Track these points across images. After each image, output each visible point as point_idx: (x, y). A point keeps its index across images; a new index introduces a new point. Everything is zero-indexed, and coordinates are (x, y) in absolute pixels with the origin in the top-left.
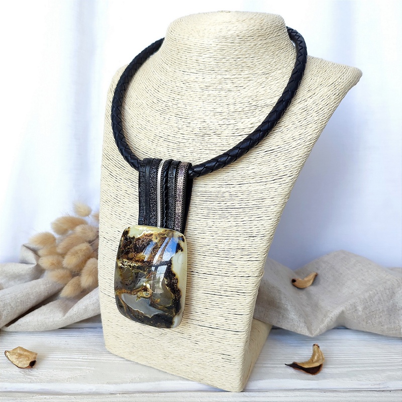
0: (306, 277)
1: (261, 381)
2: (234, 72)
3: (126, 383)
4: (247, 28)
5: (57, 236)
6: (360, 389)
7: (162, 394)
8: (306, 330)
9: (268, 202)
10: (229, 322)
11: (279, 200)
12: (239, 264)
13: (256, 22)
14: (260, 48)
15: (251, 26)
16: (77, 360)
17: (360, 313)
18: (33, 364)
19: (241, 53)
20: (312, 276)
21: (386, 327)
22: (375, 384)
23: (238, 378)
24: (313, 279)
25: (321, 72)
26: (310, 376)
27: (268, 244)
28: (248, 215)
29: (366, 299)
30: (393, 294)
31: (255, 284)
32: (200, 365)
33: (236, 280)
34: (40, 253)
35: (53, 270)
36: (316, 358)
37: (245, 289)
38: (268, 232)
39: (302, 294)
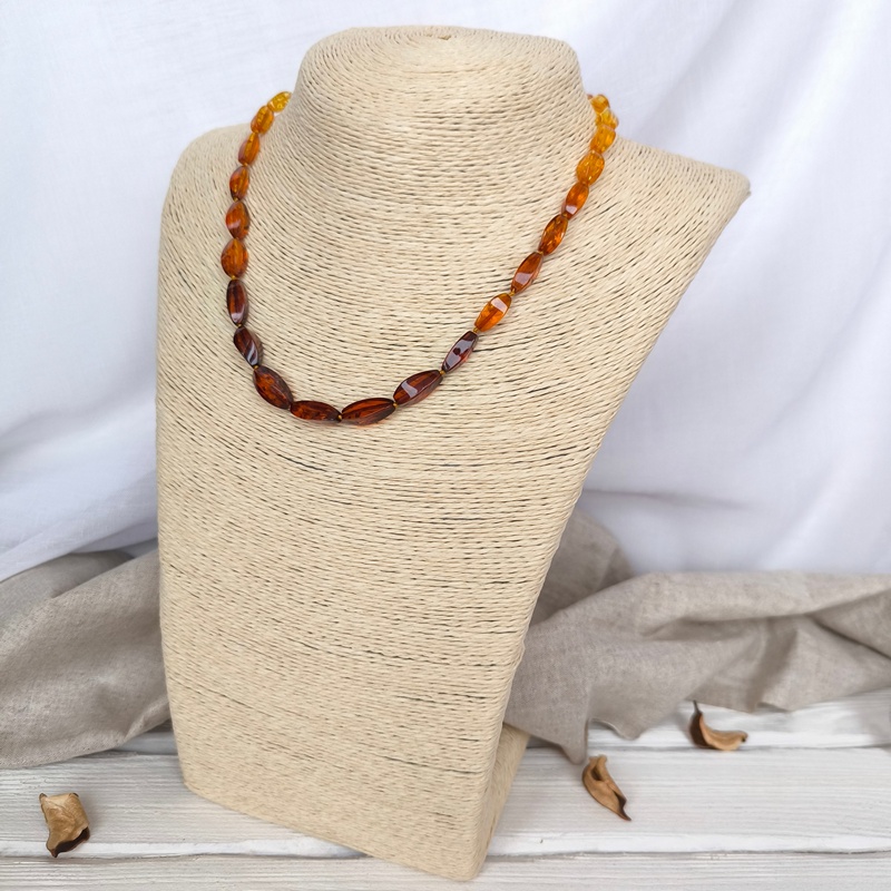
2: (460, 198)
4: (490, 92)
9: (535, 507)
10: (450, 754)
12: (470, 639)
13: (513, 72)
19: (476, 153)
25: (658, 196)
28: (491, 535)
31: (504, 680)
33: (465, 672)
37: (485, 690)
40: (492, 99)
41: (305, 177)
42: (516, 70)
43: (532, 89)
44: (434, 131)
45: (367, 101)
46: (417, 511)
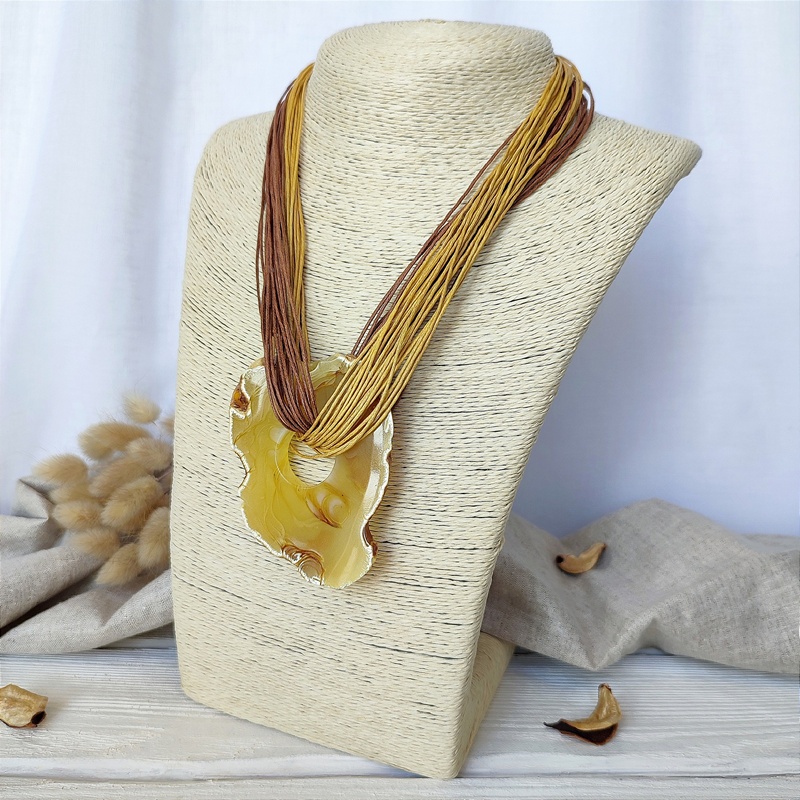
0: (585, 550)
1: (495, 757)
2: (451, 140)
3: (227, 758)
4: (478, 55)
5: (89, 462)
6: (690, 773)
7: (298, 780)
8: (584, 657)
9: (515, 401)
10: (433, 639)
11: (537, 399)
12: (455, 523)
13: (497, 43)
14: (504, 95)
15: (486, 51)
16: (128, 711)
17: (687, 624)
18: (38, 719)
19: (466, 104)
20: (595, 550)
21: (737, 651)
22: (719, 765)
23: (450, 752)
24: (597, 555)
25: (622, 147)
26: (593, 747)
27: (514, 485)
28: (474, 426)
29: (699, 597)
30: (753, 586)
31: (486, 564)
32: (374, 725)
33: (449, 555)
34: (55, 495)
35: (81, 530)
36: (604, 711)
37: (467, 574)
38: (515, 461)
39: (576, 586)
40: (480, 60)
42: (500, 42)
43: (514, 56)
44: (431, 84)
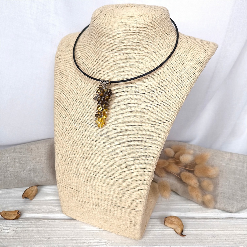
40: (144, 24)
41: (93, 46)
42: (151, 15)
43: (155, 21)
44: (128, 33)
45: (110, 25)
46: (124, 138)
